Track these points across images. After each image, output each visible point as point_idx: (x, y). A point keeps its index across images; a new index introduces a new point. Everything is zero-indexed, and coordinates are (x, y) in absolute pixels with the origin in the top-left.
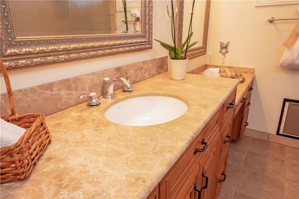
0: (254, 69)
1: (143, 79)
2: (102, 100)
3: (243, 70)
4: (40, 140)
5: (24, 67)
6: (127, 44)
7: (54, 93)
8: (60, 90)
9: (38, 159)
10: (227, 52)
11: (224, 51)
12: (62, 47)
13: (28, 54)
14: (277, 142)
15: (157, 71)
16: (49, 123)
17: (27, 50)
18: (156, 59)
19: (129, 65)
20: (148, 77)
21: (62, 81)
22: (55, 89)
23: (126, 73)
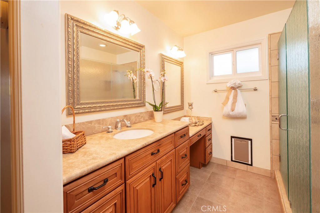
0: (211, 118)
1: (140, 122)
2: (114, 130)
3: (205, 119)
4: (82, 140)
5: (81, 113)
6: (127, 104)
7: (92, 125)
8: (95, 124)
9: (80, 148)
10: (192, 108)
11: (190, 107)
12: (98, 105)
13: (84, 108)
14: (233, 167)
15: (149, 118)
16: (87, 138)
17: (84, 106)
18: (148, 111)
19: (132, 114)
20: (143, 121)
21: (96, 120)
22: (93, 123)
23: (130, 118)
